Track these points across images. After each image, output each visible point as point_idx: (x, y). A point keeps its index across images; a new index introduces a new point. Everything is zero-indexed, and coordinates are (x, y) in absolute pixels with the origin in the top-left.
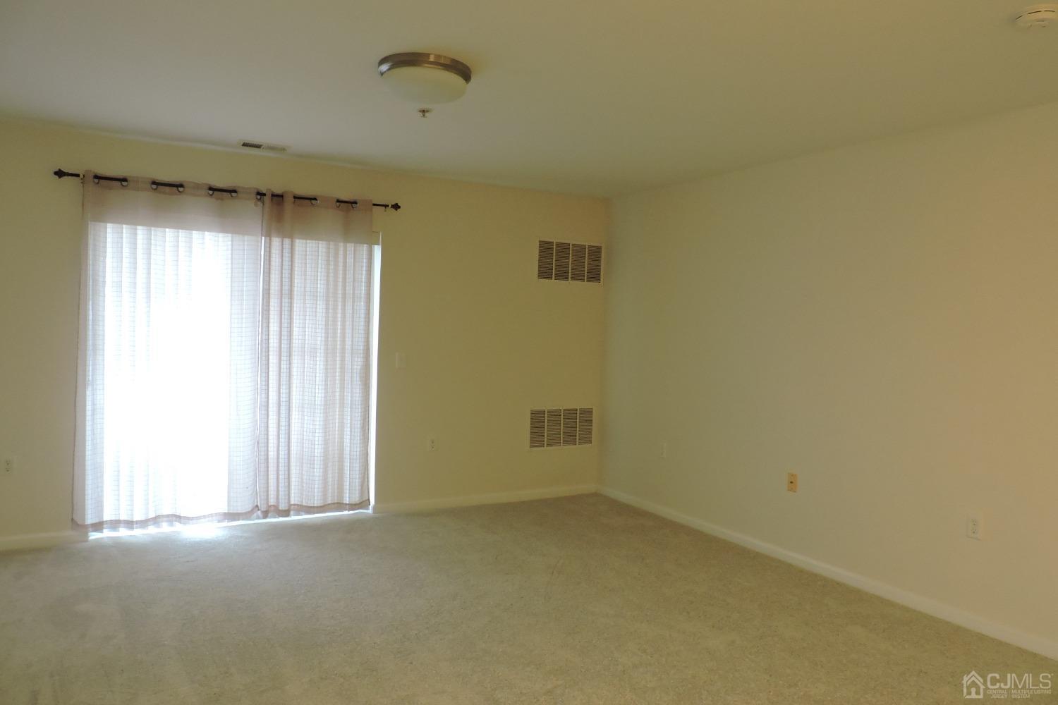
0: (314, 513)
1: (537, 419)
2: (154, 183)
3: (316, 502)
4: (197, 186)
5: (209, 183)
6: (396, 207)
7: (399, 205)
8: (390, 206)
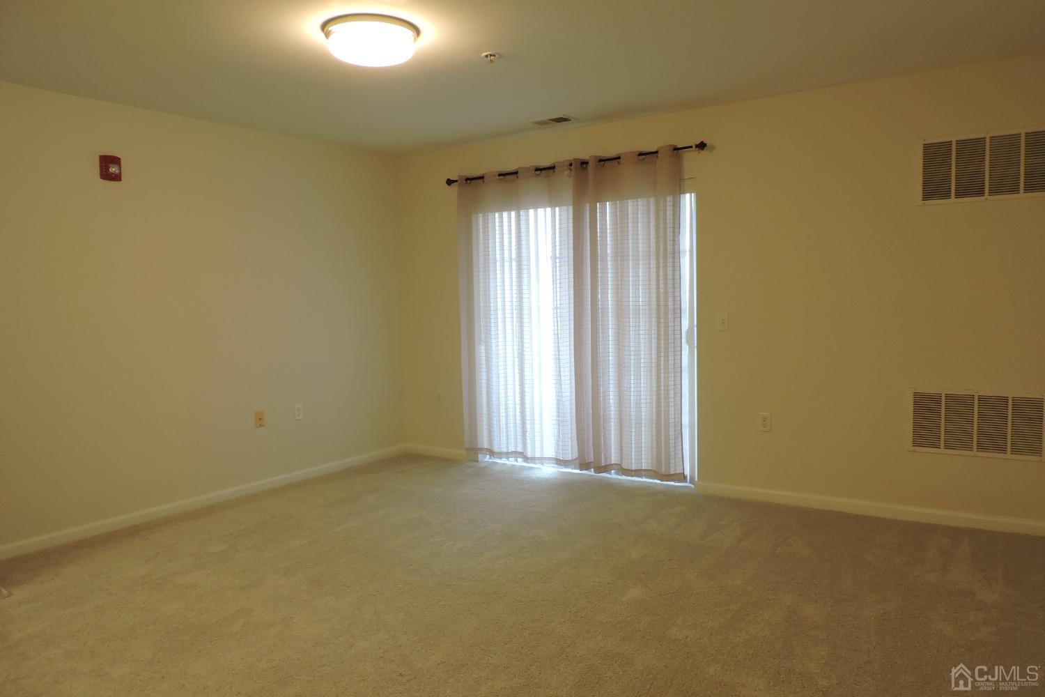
0: (632, 476)
1: (925, 406)
2: (500, 175)
3: (633, 465)
4: (527, 170)
5: (534, 164)
6: (702, 146)
7: (705, 142)
8: (694, 146)
